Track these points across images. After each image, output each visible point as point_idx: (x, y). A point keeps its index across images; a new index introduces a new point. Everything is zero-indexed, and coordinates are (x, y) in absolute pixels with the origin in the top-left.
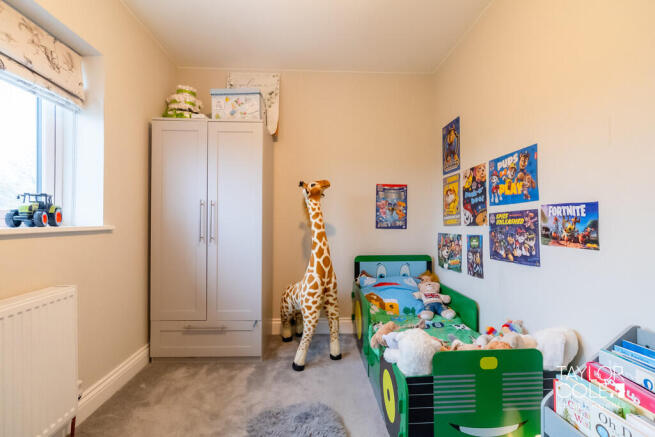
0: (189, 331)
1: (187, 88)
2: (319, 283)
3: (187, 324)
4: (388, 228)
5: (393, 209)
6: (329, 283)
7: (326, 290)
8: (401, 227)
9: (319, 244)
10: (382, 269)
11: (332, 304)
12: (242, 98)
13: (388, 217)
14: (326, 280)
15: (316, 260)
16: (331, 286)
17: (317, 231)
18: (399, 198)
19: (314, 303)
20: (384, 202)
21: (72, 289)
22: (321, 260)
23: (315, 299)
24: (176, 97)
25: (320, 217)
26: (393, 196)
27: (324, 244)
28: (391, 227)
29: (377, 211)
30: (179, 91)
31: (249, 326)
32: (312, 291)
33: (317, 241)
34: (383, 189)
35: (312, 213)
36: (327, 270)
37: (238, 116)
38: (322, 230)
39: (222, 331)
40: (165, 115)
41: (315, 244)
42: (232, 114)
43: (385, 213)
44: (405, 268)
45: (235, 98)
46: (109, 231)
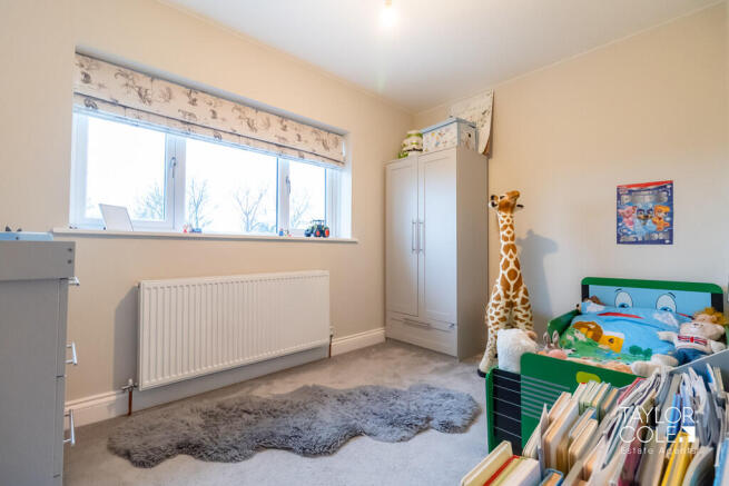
0: (408, 322)
1: (414, 132)
2: (502, 294)
3: (407, 316)
4: (637, 242)
5: (647, 217)
6: (515, 297)
7: (511, 305)
8: (662, 242)
9: (506, 257)
10: (624, 296)
11: (521, 321)
12: (443, 130)
13: (637, 227)
14: (511, 293)
15: (501, 272)
16: (518, 300)
17: (504, 243)
18: (658, 200)
19: (497, 314)
20: (630, 208)
21: (327, 272)
22: (506, 273)
23: (498, 310)
24: (405, 142)
25: (509, 229)
26: (646, 200)
27: (511, 257)
28: (643, 242)
29: (619, 220)
30: (409, 136)
31: (447, 327)
32: (496, 302)
33: (503, 253)
34: (626, 192)
35: (501, 225)
36: (512, 283)
37: (441, 145)
38: (510, 242)
39: (428, 327)
40: (400, 157)
41: (502, 256)
42: (437, 145)
43: (632, 223)
44: (665, 299)
45: (439, 131)
46: (355, 242)
